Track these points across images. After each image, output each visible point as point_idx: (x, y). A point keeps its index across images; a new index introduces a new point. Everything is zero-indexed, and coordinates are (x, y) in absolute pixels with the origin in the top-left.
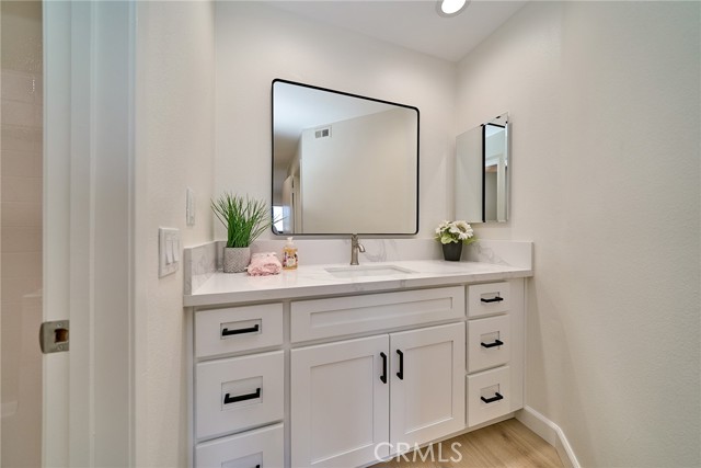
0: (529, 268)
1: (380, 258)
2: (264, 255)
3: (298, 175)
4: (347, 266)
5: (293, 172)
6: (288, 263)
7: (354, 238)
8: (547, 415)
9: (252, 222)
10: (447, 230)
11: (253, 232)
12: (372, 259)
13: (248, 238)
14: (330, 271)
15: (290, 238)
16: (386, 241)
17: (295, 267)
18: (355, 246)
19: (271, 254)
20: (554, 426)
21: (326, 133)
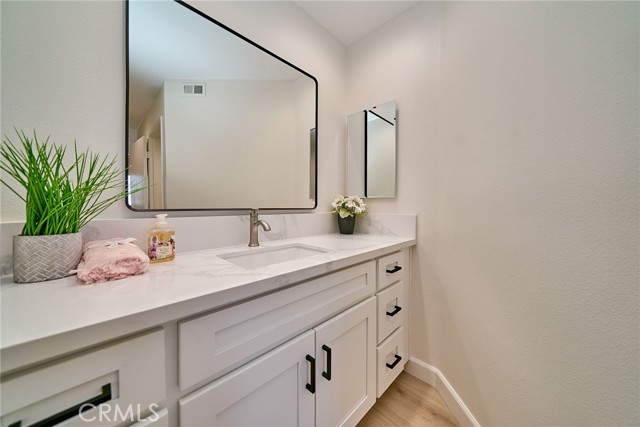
0: (414, 238)
1: (281, 236)
2: (114, 243)
3: (157, 135)
4: (245, 248)
5: (148, 131)
6: (158, 253)
7: (253, 213)
8: (429, 362)
9: (87, 190)
10: (344, 205)
11: (87, 206)
12: (272, 238)
13: (76, 216)
14: (225, 257)
15: (162, 216)
16: (287, 216)
17: (172, 257)
18: (255, 223)
19: (127, 241)
20: (434, 369)
21: (199, 90)
